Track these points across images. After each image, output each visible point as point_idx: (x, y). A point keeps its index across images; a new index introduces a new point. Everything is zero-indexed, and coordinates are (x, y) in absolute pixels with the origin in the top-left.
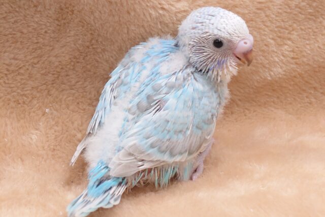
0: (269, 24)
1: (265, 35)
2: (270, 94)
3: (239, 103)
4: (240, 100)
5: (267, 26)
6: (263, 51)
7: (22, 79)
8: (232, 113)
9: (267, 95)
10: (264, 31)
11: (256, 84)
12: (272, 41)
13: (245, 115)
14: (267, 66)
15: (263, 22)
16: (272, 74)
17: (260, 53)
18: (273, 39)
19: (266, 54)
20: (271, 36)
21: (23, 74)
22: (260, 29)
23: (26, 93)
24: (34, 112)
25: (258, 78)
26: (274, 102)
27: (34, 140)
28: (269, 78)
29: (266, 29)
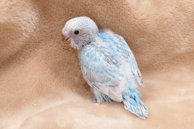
0: (180, 27)
1: (178, 32)
2: (179, 60)
3: (166, 64)
4: (166, 63)
5: (180, 29)
6: (177, 40)
7: (70, 53)
8: (163, 69)
9: (178, 60)
10: (178, 30)
11: (174, 55)
12: (181, 35)
13: (168, 70)
14: (179, 47)
15: (178, 26)
16: (181, 50)
17: (176, 41)
18: (181, 34)
19: (178, 41)
20: (181, 33)
21: (70, 51)
22: (177, 29)
23: (72, 59)
24: (76, 68)
25: (175, 52)
26: (180, 64)
27: (76, 81)
28: (179, 53)
29: (179, 30)
